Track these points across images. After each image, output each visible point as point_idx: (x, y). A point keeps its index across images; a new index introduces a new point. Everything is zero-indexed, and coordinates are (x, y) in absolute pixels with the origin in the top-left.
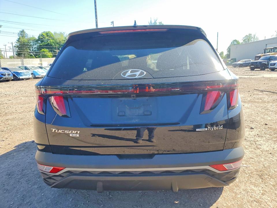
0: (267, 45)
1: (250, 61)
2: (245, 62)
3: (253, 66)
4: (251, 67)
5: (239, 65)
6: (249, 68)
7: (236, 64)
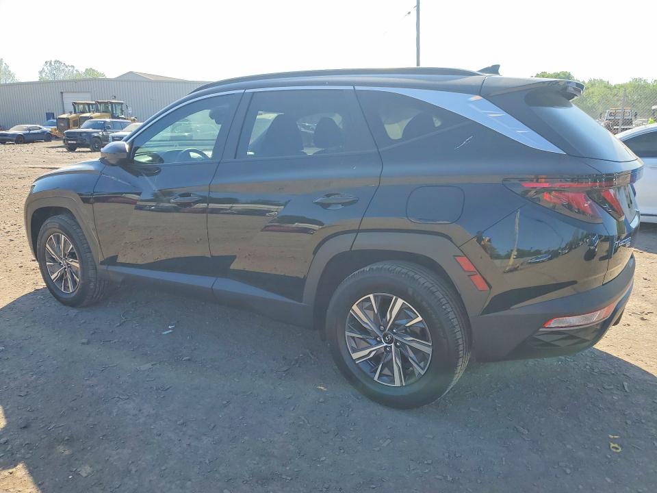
0: (62, 93)
1: (40, 128)
2: (28, 132)
3: (75, 142)
4: (69, 144)
5: (14, 139)
6: (63, 145)
7: (6, 135)
